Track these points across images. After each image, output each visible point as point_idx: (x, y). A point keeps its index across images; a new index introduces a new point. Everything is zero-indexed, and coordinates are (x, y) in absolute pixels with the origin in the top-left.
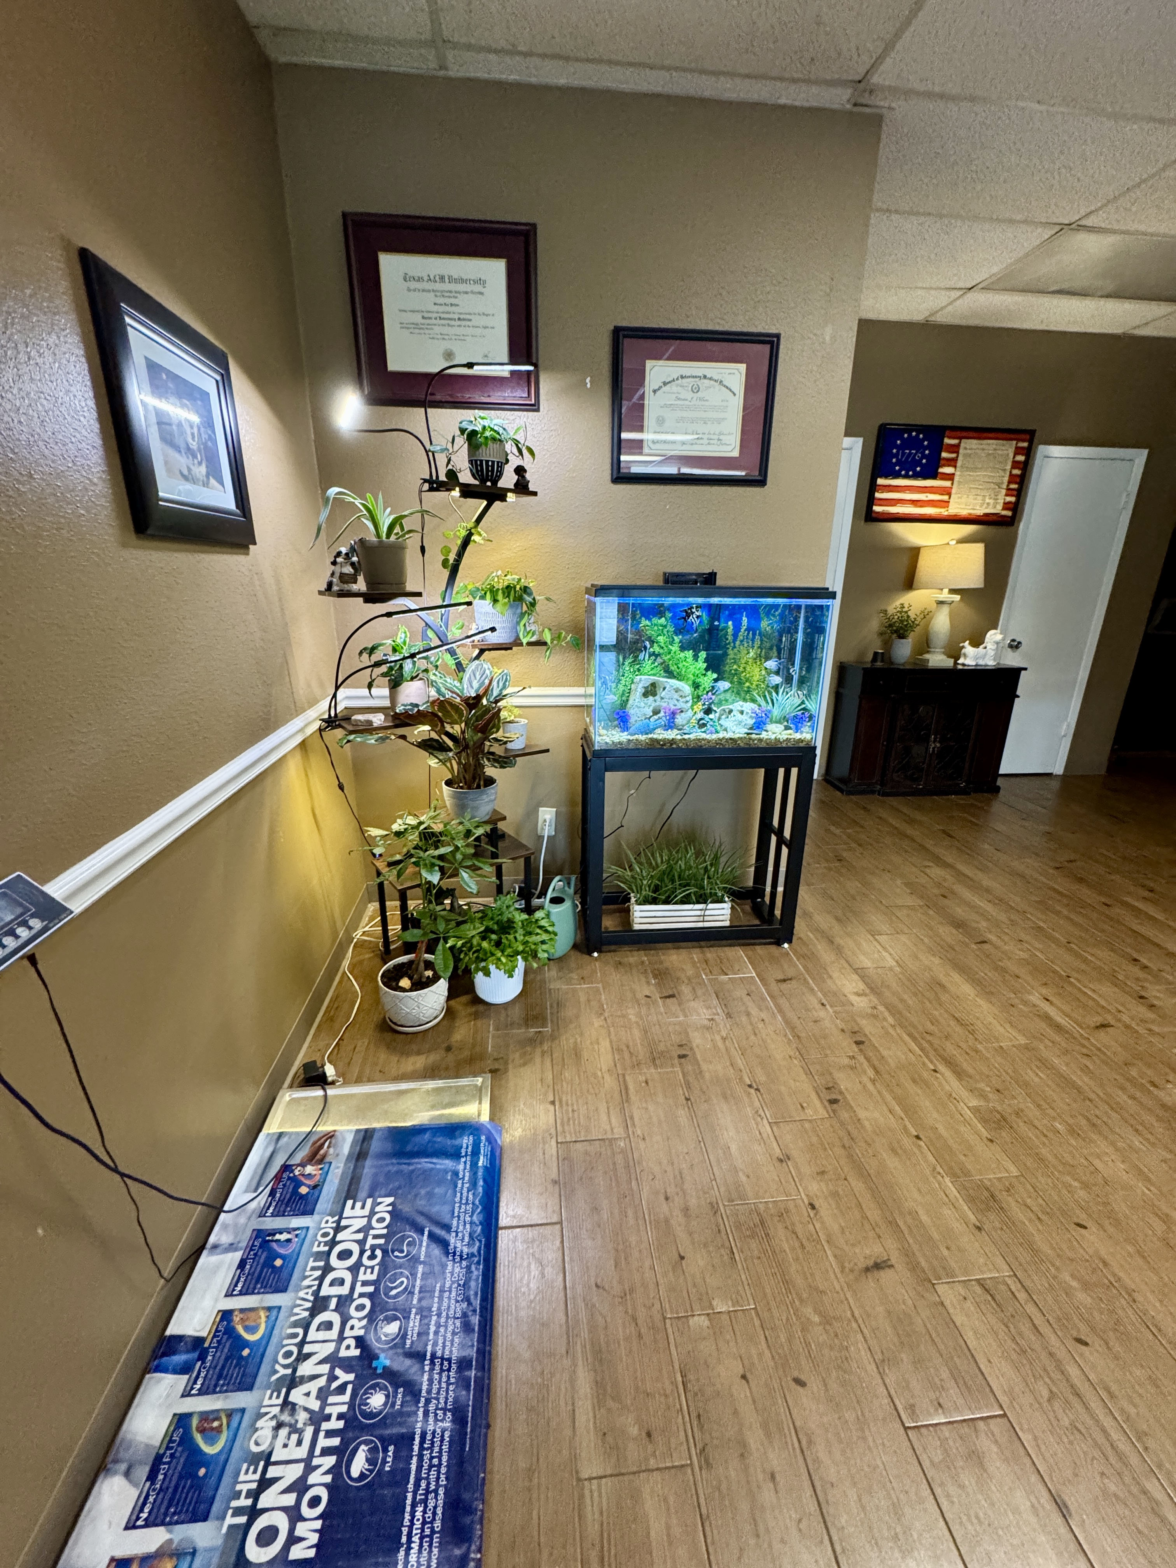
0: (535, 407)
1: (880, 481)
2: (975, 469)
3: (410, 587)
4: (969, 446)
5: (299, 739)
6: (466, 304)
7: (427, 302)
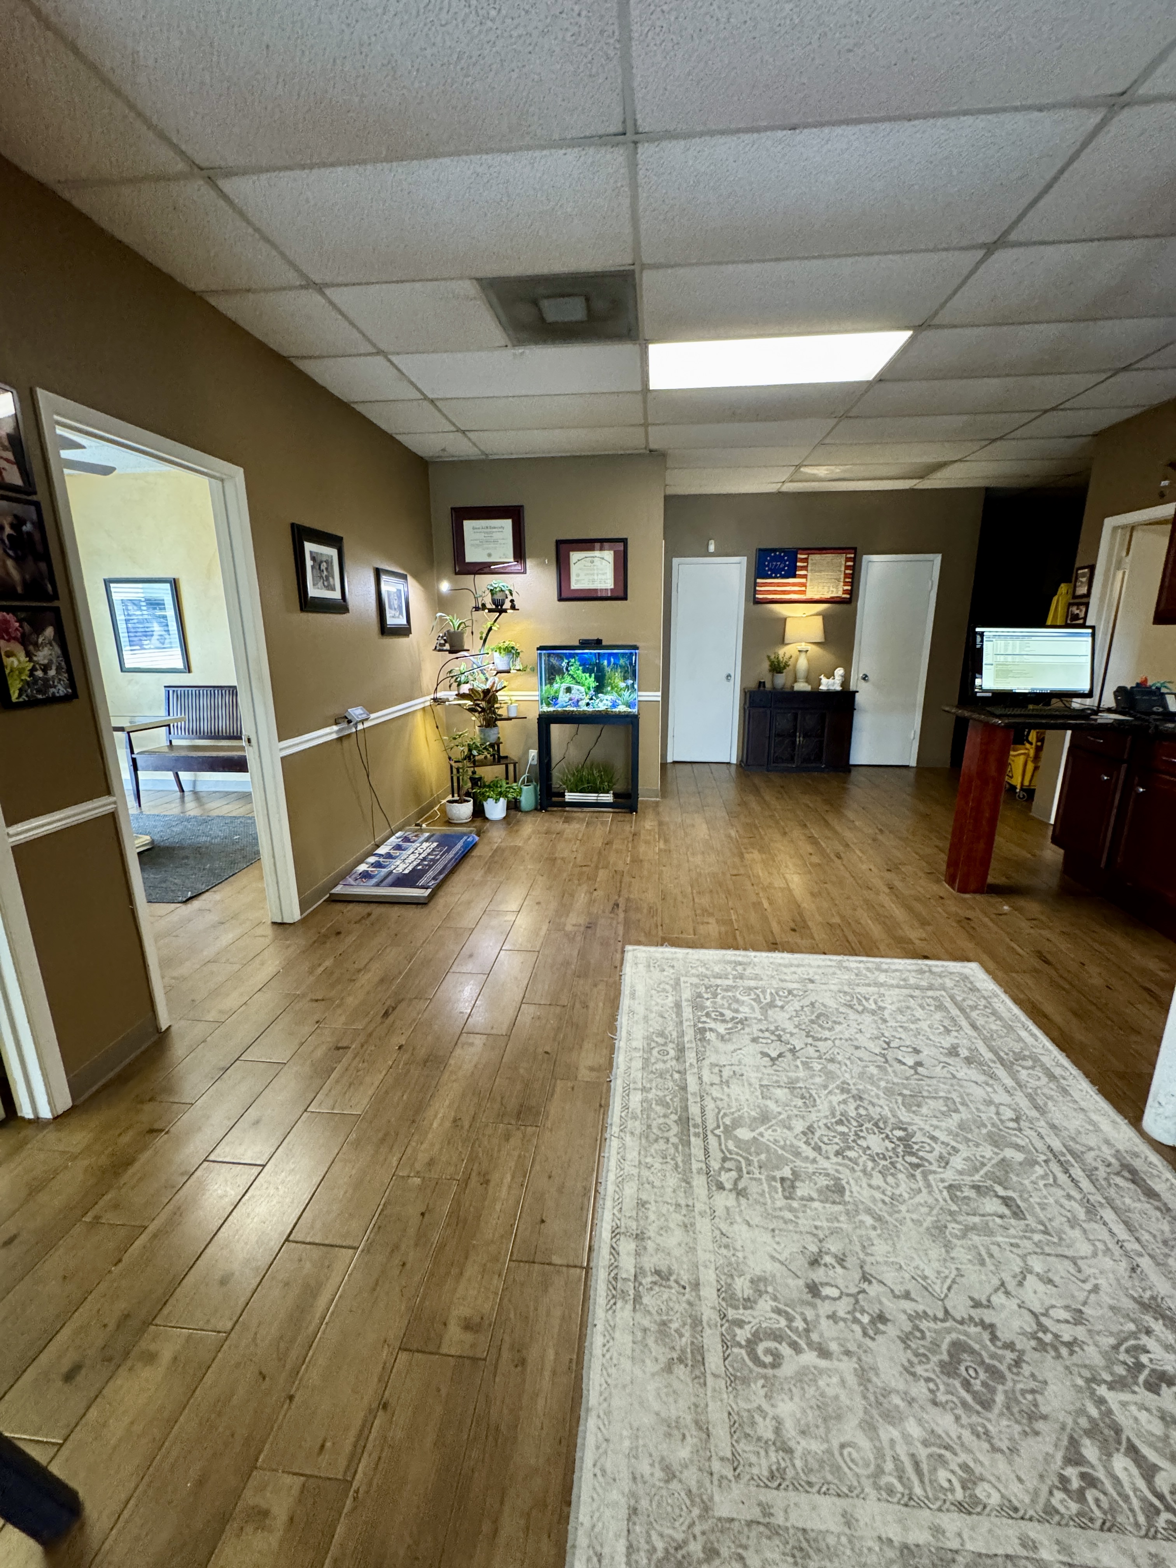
0: (525, 572)
1: (759, 581)
2: (820, 571)
3: (466, 648)
4: (815, 558)
5: (422, 706)
6: (496, 536)
7: (481, 536)
